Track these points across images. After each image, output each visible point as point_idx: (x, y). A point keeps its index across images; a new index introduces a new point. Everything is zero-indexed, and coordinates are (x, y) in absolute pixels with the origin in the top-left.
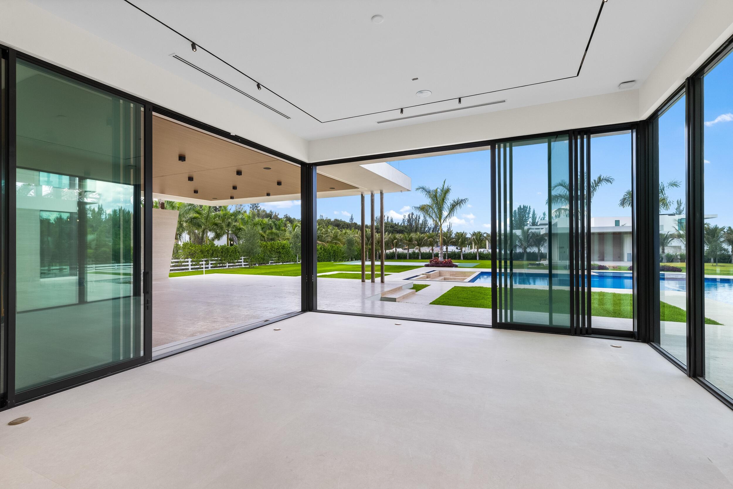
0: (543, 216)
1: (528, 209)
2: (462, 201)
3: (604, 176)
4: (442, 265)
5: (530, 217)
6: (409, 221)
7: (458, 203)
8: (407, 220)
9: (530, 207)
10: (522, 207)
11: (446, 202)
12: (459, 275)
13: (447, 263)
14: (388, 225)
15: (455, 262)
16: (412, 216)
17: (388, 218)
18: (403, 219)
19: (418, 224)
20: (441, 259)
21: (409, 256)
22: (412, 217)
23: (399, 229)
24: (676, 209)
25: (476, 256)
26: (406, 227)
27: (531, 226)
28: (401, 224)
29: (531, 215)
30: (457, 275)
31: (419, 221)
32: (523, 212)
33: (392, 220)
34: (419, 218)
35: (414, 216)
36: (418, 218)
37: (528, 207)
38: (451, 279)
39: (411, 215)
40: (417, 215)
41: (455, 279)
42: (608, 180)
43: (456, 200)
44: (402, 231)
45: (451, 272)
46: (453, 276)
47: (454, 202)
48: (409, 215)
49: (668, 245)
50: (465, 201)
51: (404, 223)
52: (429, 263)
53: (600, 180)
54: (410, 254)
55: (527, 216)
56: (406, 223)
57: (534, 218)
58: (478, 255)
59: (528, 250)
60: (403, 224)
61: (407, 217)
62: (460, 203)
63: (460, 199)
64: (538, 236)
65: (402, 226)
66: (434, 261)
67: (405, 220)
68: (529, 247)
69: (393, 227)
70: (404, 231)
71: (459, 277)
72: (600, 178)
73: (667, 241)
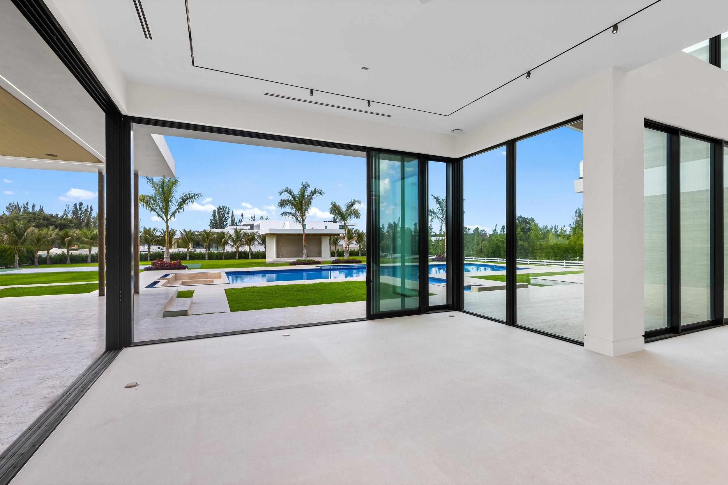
0: (241, 217)
1: (227, 210)
2: (195, 195)
3: (318, 189)
4: (170, 267)
5: (229, 217)
6: (75, 212)
7: (190, 198)
8: (71, 212)
9: (229, 207)
10: (221, 207)
11: (174, 194)
12: (200, 277)
13: (176, 265)
14: (39, 217)
15: (184, 263)
16: (80, 207)
17: (34, 206)
18: (65, 210)
19: (91, 218)
20: (166, 260)
21: (91, 258)
22: (80, 209)
23: (59, 222)
24: (333, 218)
25: (186, 256)
26: (71, 221)
27: (231, 226)
28: (63, 216)
29: (230, 215)
30: (197, 278)
31: (90, 213)
32: (222, 211)
33: (42, 210)
34: (91, 209)
35: (83, 207)
36: (89, 209)
37: (228, 208)
38: (191, 282)
39: (78, 206)
40: (88, 206)
41: (196, 282)
42: (321, 193)
43: (187, 194)
44: (65, 225)
45: (190, 274)
46: (193, 278)
47: (185, 195)
48: (75, 205)
49: (339, 244)
50: (198, 196)
51: (67, 216)
52: (150, 266)
53: (315, 192)
54: (92, 256)
55: (226, 216)
56: (70, 216)
57: (233, 220)
58: (188, 255)
59: (240, 249)
60: (64, 217)
61: (72, 208)
62: (192, 197)
63: (193, 192)
64: (249, 236)
65: (64, 219)
66: (158, 264)
67: (69, 212)
68: (241, 246)
69: (48, 220)
70: (68, 225)
71: (200, 279)
72: (315, 189)
73: (338, 241)
